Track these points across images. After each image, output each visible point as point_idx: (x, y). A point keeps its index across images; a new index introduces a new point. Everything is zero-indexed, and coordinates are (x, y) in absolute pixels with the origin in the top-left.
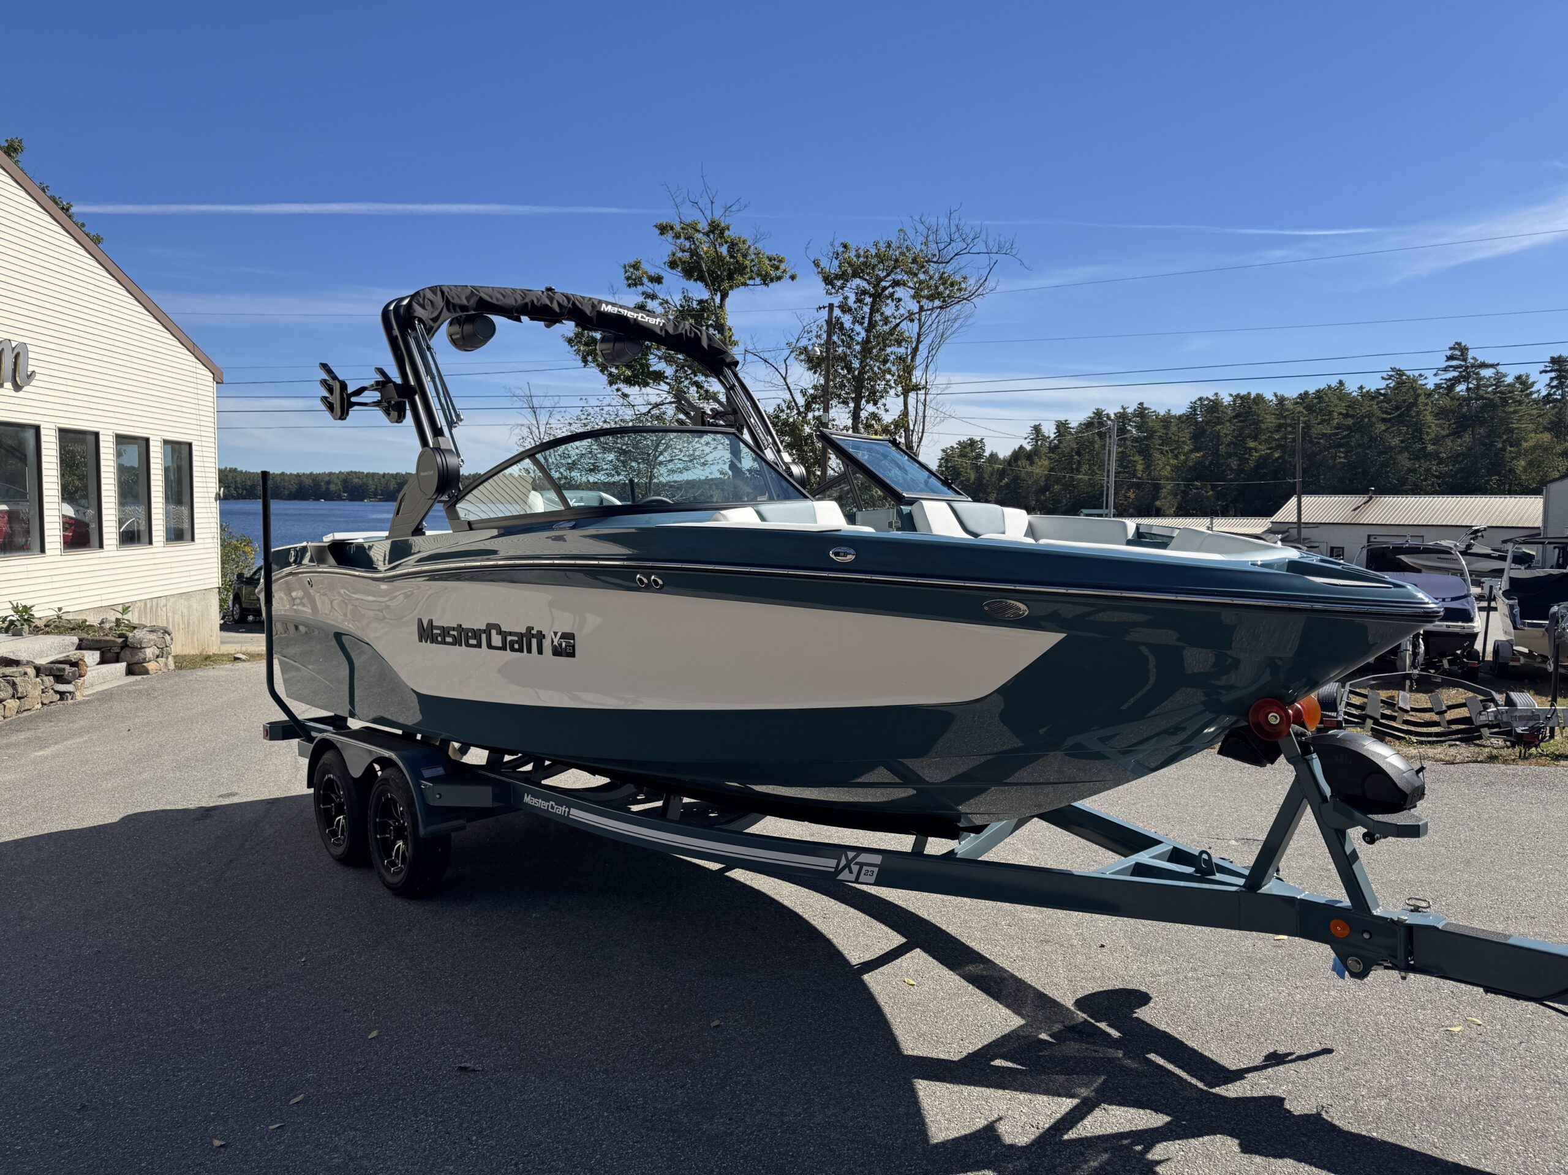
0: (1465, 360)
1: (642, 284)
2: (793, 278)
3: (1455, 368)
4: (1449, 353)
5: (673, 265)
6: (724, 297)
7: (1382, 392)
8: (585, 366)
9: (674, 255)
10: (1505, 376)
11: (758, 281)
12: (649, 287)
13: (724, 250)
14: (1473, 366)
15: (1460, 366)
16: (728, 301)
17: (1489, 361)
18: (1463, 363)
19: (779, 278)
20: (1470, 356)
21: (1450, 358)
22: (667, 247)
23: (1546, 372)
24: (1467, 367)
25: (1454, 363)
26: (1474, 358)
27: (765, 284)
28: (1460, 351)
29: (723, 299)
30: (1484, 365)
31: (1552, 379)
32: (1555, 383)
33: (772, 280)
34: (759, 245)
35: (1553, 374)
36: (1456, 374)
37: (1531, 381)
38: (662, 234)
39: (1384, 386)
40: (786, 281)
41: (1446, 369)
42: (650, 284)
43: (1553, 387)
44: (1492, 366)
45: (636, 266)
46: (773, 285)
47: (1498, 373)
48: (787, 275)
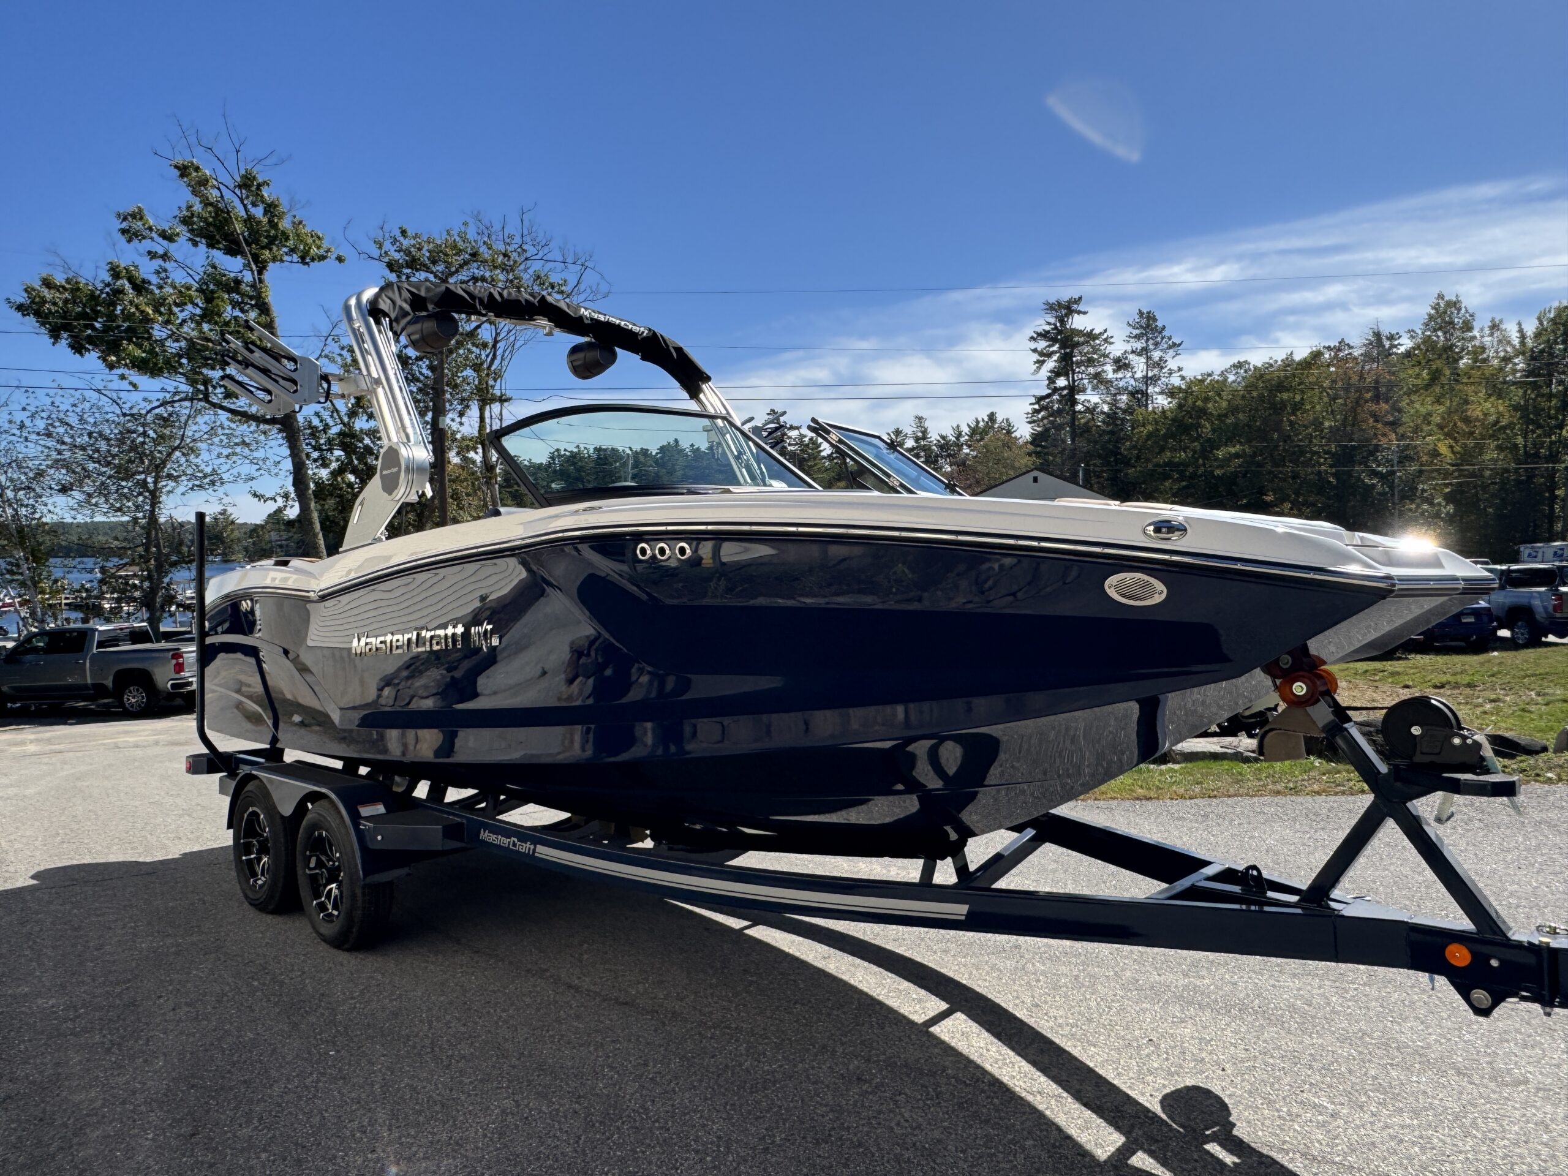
1: (151, 239)
2: (340, 259)
5: (186, 221)
6: (261, 271)
8: (54, 344)
9: (189, 207)
11: (295, 258)
13: (258, 212)
16: (266, 276)
17: (795, 425)
19: (322, 258)
22: (181, 197)
26: (784, 422)
27: (305, 263)
29: (260, 273)
30: (792, 428)
33: (313, 260)
38: (181, 176)
40: (331, 261)
42: (160, 241)
45: (138, 215)
46: (315, 265)
47: (801, 435)
48: (332, 256)
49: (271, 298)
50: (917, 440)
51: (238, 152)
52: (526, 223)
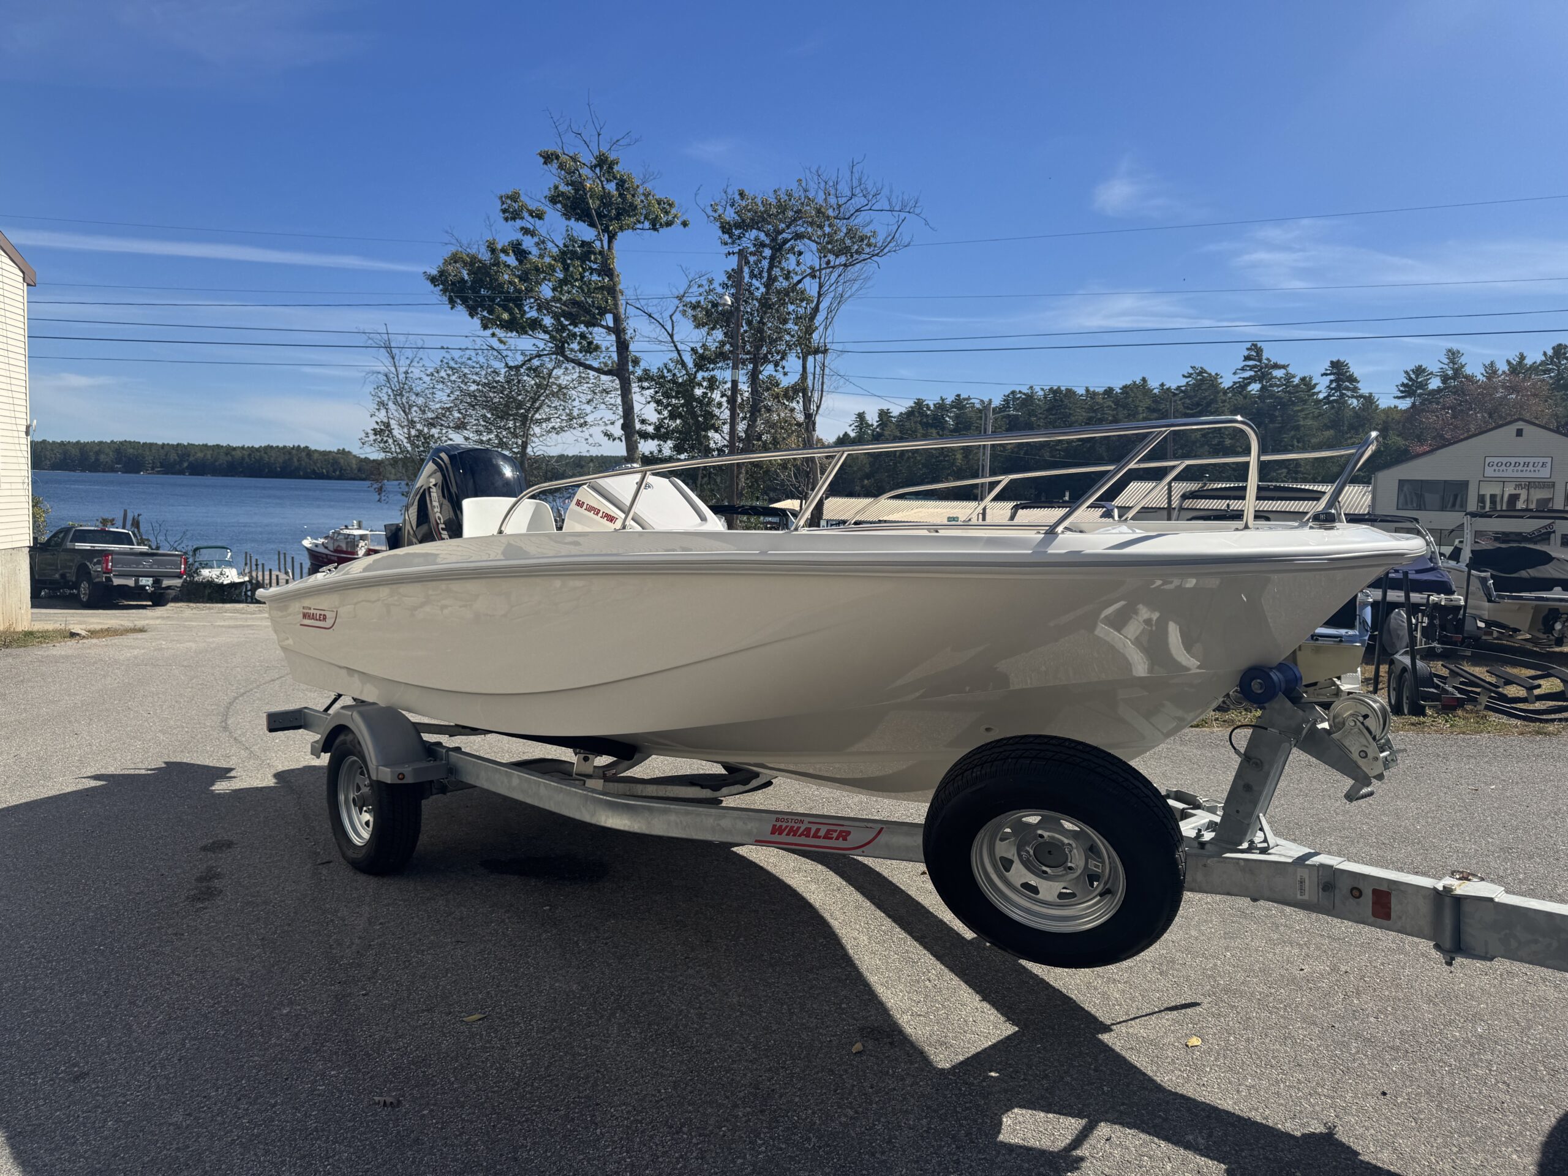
0: (1260, 361)
1: (522, 218)
2: (685, 224)
3: (1252, 368)
4: (1246, 353)
5: (553, 200)
6: (612, 238)
7: (1183, 388)
8: (452, 308)
9: (556, 188)
10: (1294, 377)
11: (647, 225)
12: (528, 222)
13: (611, 187)
14: (1267, 366)
15: (1255, 366)
16: (616, 244)
17: (1281, 362)
18: (1258, 363)
19: (669, 224)
20: (1264, 357)
21: (1247, 358)
22: (551, 179)
23: (1326, 374)
24: (1262, 368)
25: (1251, 363)
26: (1268, 359)
27: (654, 229)
28: (1255, 351)
29: (610, 242)
30: (1276, 366)
31: (1331, 381)
32: (1334, 385)
33: (661, 225)
34: (649, 186)
35: (1332, 377)
36: (1252, 373)
37: (1314, 382)
38: (545, 163)
39: (1184, 384)
40: (677, 226)
41: (1243, 369)
42: (530, 219)
43: (1332, 389)
44: (1284, 367)
45: (514, 198)
46: (663, 231)
47: (1287, 374)
48: (678, 222)
49: (617, 265)
50: (1445, 379)
51: (599, 135)
52: (856, 175)
